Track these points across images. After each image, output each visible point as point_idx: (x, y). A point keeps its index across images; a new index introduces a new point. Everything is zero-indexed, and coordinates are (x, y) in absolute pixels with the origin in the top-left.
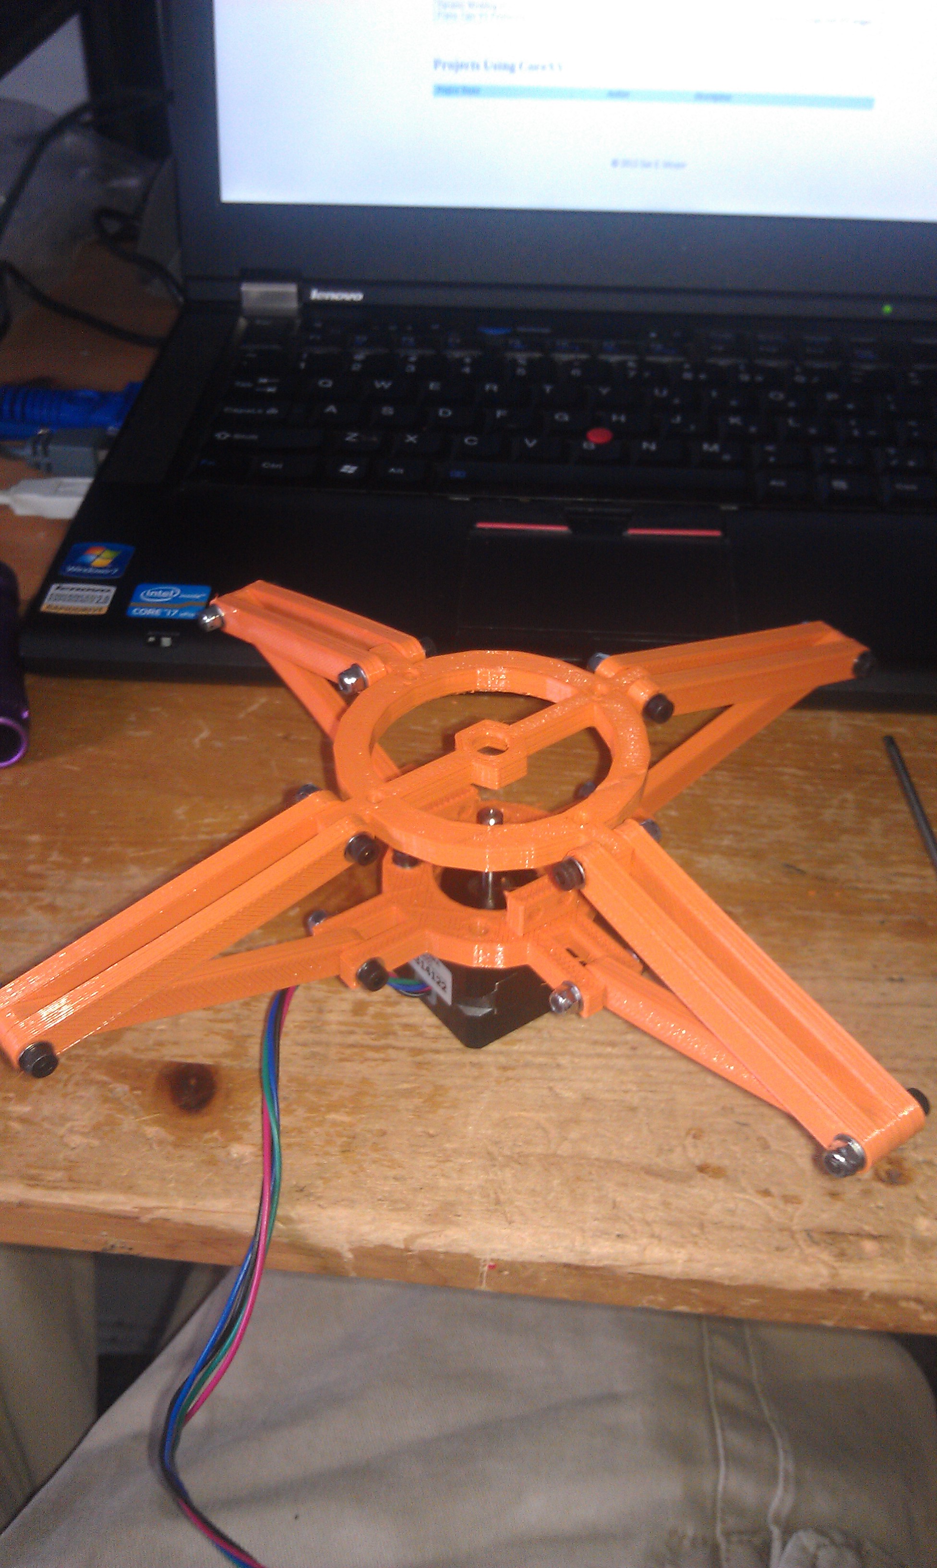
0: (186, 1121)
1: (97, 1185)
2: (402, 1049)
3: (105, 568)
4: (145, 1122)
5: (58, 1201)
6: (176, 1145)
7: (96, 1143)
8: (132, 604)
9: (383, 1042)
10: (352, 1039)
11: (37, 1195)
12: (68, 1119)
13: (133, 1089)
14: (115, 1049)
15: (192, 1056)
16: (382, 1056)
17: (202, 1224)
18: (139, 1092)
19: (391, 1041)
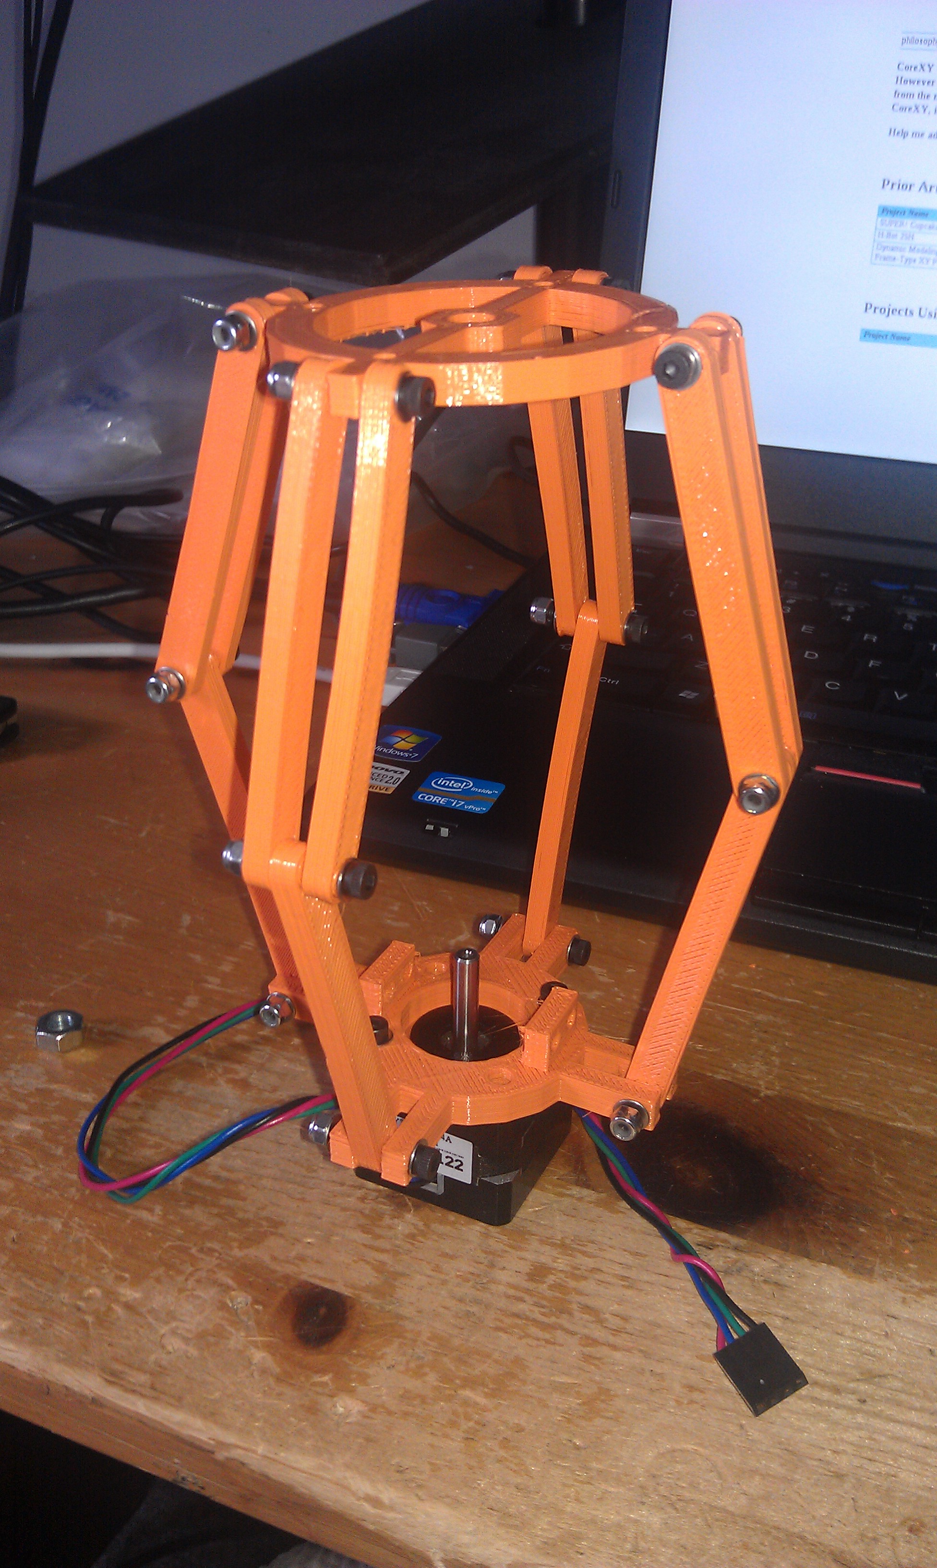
0: (298, 1355)
1: (178, 1402)
2: (573, 1333)
3: (407, 751)
4: (255, 1345)
5: (132, 1408)
6: (278, 1379)
7: (193, 1352)
8: (420, 789)
9: (553, 1319)
10: (521, 1307)
11: (113, 1395)
12: (174, 1318)
13: (256, 1301)
14: (254, 1252)
15: (332, 1281)
16: (547, 1336)
17: (280, 1479)
18: (260, 1307)
19: (564, 1321)
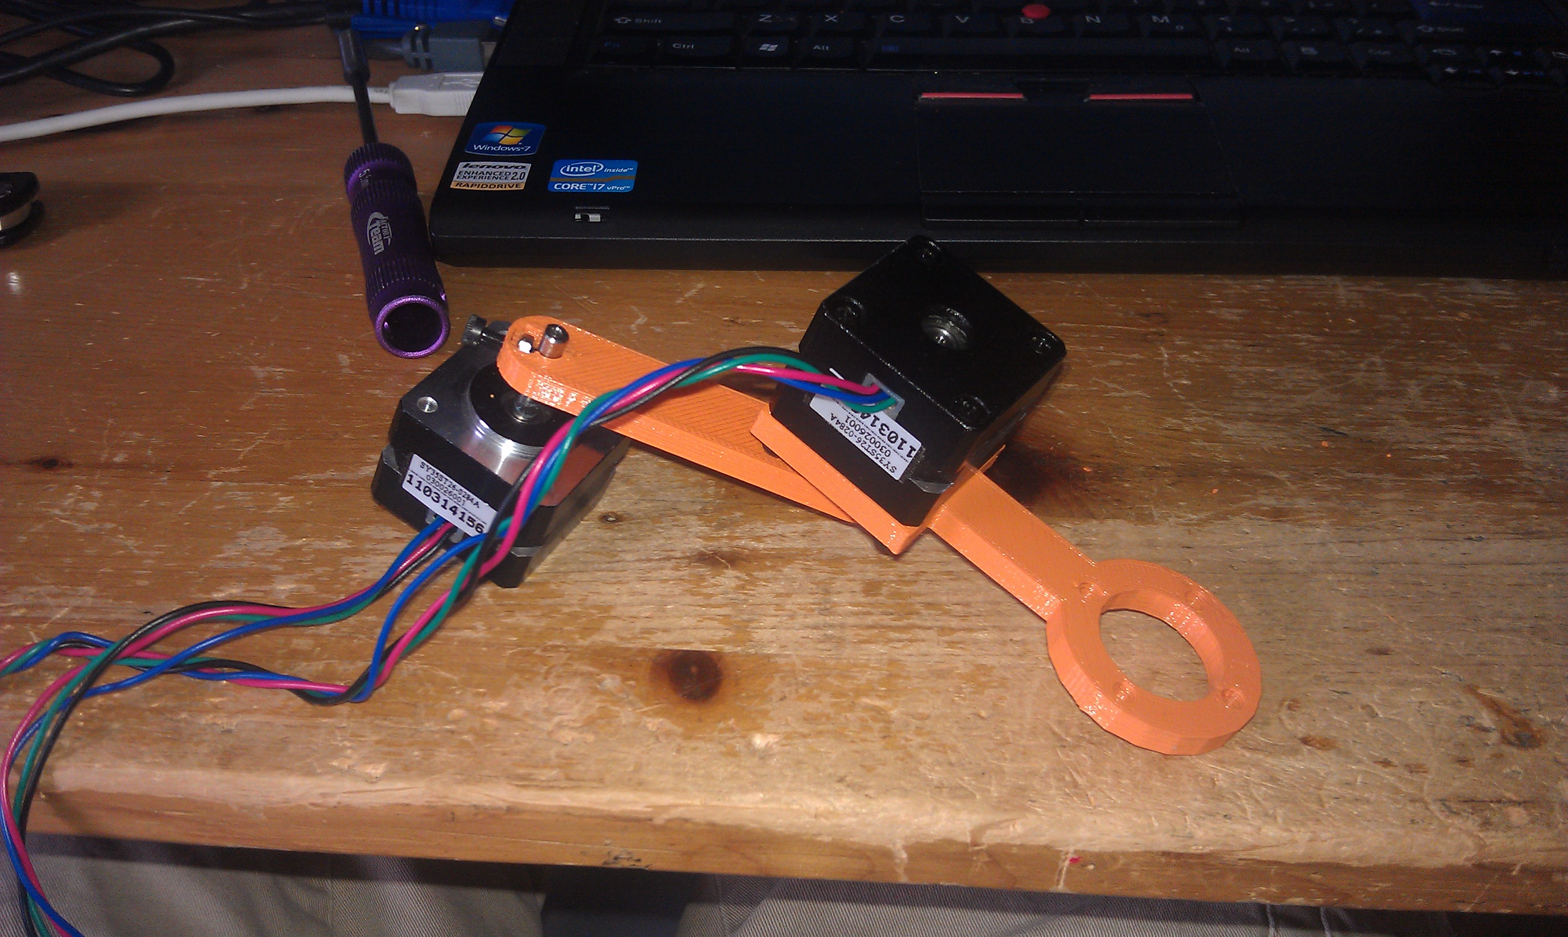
0: (692, 710)
1: (600, 782)
2: (929, 628)
3: (514, 146)
4: (645, 713)
5: (555, 803)
6: (687, 737)
7: (591, 738)
8: (552, 179)
9: (904, 622)
10: (869, 620)
11: (530, 798)
12: (554, 714)
13: (625, 679)
14: (598, 638)
15: (688, 643)
16: (909, 636)
17: (728, 822)
18: (632, 683)
19: (914, 620)
